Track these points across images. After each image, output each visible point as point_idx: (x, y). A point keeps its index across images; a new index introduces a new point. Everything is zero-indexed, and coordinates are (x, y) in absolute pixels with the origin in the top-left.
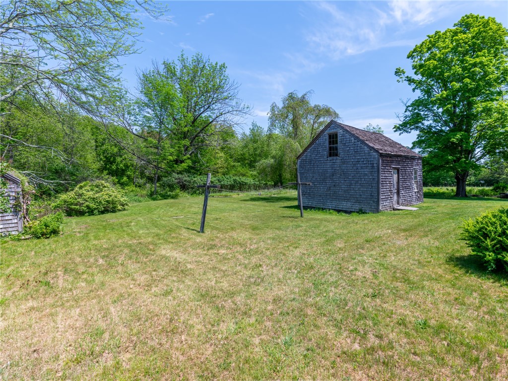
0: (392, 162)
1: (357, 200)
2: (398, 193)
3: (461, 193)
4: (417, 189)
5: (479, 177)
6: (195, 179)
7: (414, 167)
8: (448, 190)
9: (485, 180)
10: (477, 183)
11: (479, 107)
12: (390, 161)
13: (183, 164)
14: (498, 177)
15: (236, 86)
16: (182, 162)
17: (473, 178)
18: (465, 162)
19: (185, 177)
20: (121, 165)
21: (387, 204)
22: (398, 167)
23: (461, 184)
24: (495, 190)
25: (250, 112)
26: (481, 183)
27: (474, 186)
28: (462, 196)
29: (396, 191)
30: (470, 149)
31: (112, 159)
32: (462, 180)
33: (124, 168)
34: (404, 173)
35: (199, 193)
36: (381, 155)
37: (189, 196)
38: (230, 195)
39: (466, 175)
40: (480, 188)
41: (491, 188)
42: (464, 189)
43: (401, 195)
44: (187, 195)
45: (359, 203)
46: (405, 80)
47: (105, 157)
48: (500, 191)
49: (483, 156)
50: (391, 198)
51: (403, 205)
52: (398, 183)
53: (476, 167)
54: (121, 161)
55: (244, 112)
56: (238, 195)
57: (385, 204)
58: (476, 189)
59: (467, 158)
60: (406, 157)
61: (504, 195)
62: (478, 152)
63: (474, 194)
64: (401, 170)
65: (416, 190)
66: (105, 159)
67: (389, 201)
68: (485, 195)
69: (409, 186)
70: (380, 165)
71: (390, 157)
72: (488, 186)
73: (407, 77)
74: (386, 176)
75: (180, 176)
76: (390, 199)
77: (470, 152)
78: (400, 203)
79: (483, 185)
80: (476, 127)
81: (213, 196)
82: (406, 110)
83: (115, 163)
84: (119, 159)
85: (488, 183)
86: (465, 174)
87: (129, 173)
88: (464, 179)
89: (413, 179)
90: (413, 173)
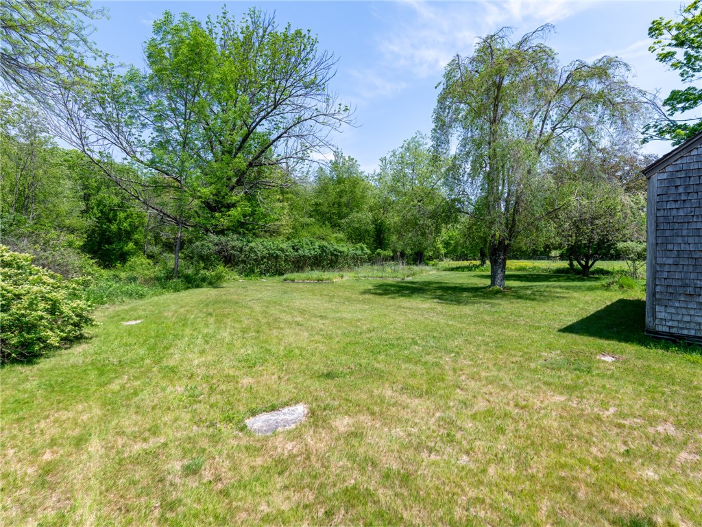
6: (253, 244)
13: (233, 212)
15: (330, 62)
16: (230, 206)
19: (233, 241)
20: (125, 224)
25: (351, 118)
31: (111, 215)
33: (129, 229)
35: (261, 273)
37: (241, 280)
38: (328, 279)
44: (238, 277)
47: (101, 211)
54: (126, 218)
55: (340, 117)
66: (100, 215)
75: (223, 239)
81: (293, 281)
83: (115, 220)
84: (121, 215)
87: (136, 236)
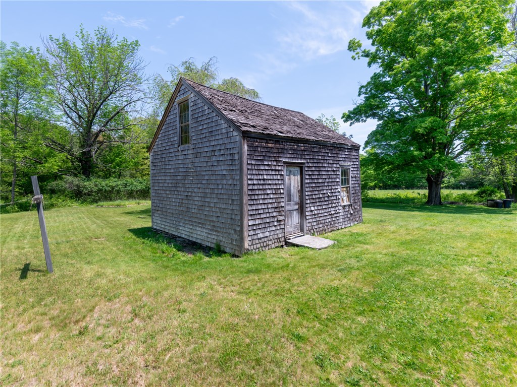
0: (283, 151)
1: (214, 226)
2: (301, 210)
3: (434, 200)
4: (350, 201)
5: (459, 178)
7: (342, 163)
8: (419, 194)
9: (466, 182)
10: (457, 185)
11: (459, 78)
12: (275, 150)
14: (483, 179)
17: (452, 180)
18: (439, 159)
21: (267, 234)
22: (299, 161)
23: (434, 189)
24: (479, 195)
26: (461, 185)
27: (453, 188)
28: (435, 205)
29: (297, 207)
30: (446, 142)
32: (435, 182)
34: (317, 173)
36: (246, 135)
38: (124, 205)
39: (441, 177)
40: (461, 192)
41: (475, 191)
42: (438, 195)
43: (307, 214)
45: (216, 231)
46: (362, 56)
48: (485, 197)
49: (465, 150)
50: (279, 221)
51: (312, 232)
52: (301, 191)
53: (455, 166)
56: (139, 204)
57: (261, 236)
58: (456, 193)
59: (442, 153)
60: (322, 145)
61: (492, 202)
62: (458, 144)
63: (453, 200)
64: (309, 167)
65: (346, 203)
67: (274, 228)
68: (466, 201)
69: (328, 197)
70: (245, 157)
71: (277, 142)
72: (470, 188)
73: (364, 52)
74: (264, 180)
76: (276, 223)
77: (446, 146)
78: (305, 228)
79: (464, 188)
80: (455, 111)
81: (102, 206)
82: (360, 91)
85: (471, 185)
86: (440, 175)
88: (438, 181)
89: (340, 183)
90: (340, 173)
